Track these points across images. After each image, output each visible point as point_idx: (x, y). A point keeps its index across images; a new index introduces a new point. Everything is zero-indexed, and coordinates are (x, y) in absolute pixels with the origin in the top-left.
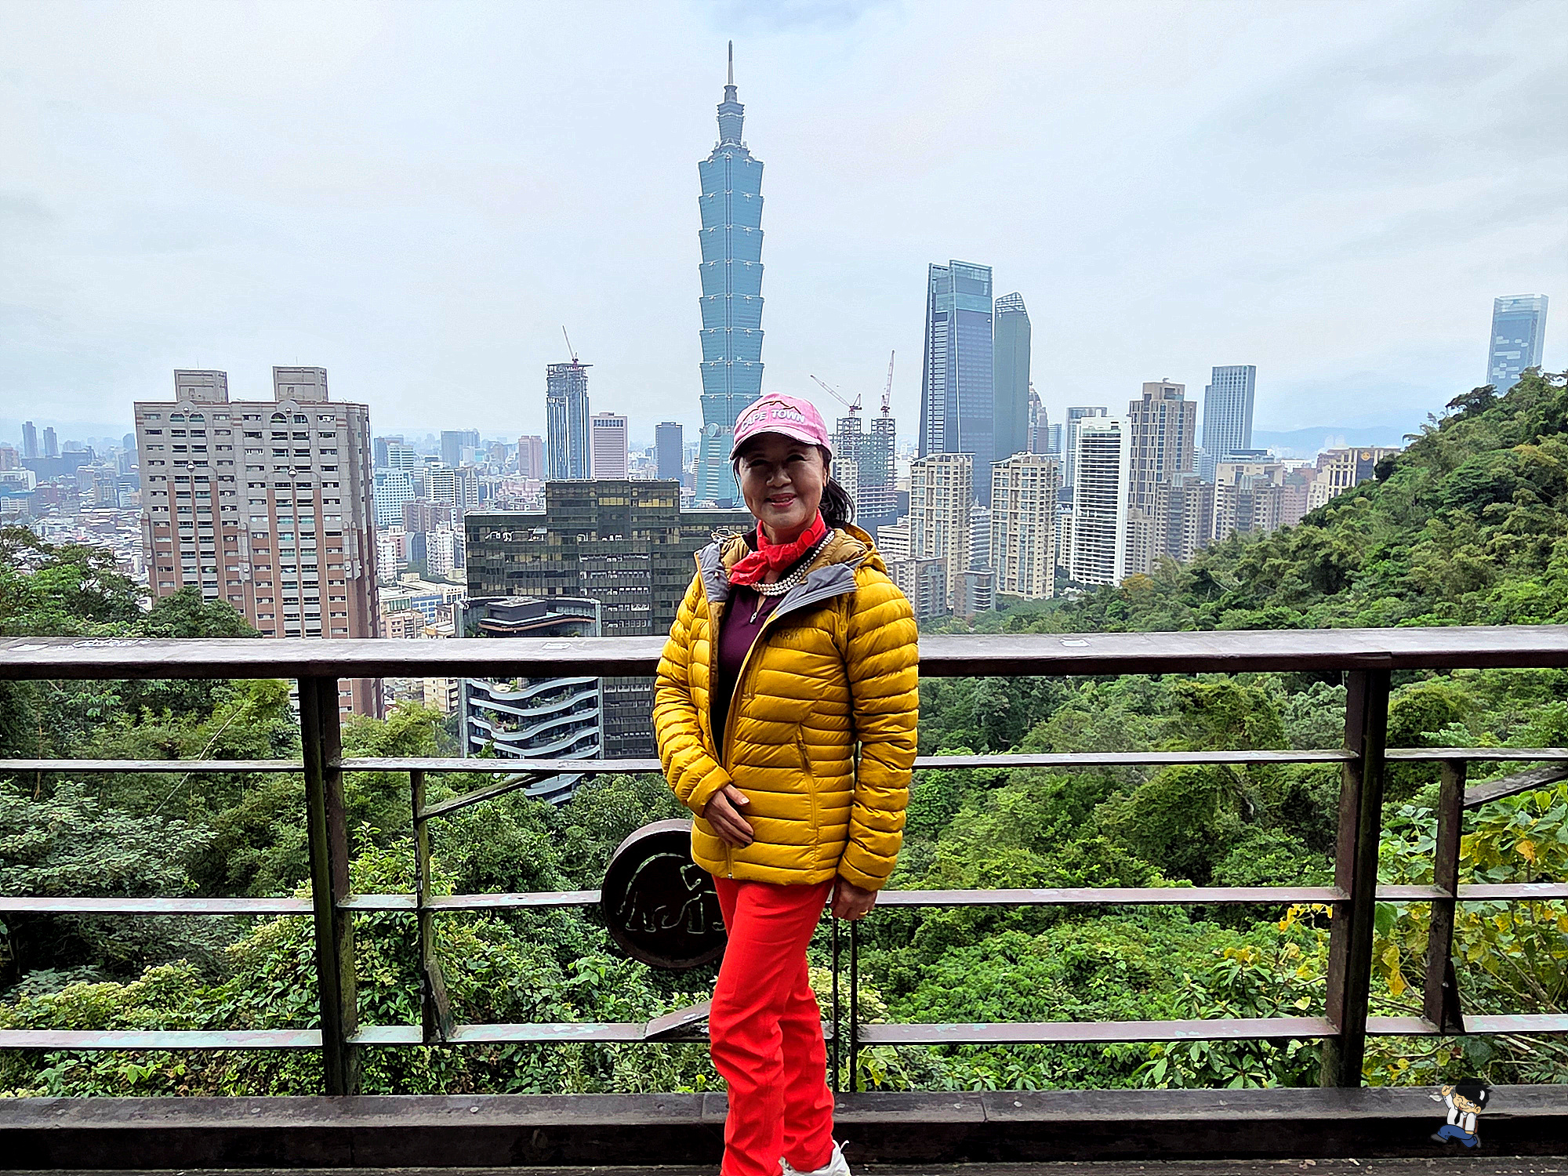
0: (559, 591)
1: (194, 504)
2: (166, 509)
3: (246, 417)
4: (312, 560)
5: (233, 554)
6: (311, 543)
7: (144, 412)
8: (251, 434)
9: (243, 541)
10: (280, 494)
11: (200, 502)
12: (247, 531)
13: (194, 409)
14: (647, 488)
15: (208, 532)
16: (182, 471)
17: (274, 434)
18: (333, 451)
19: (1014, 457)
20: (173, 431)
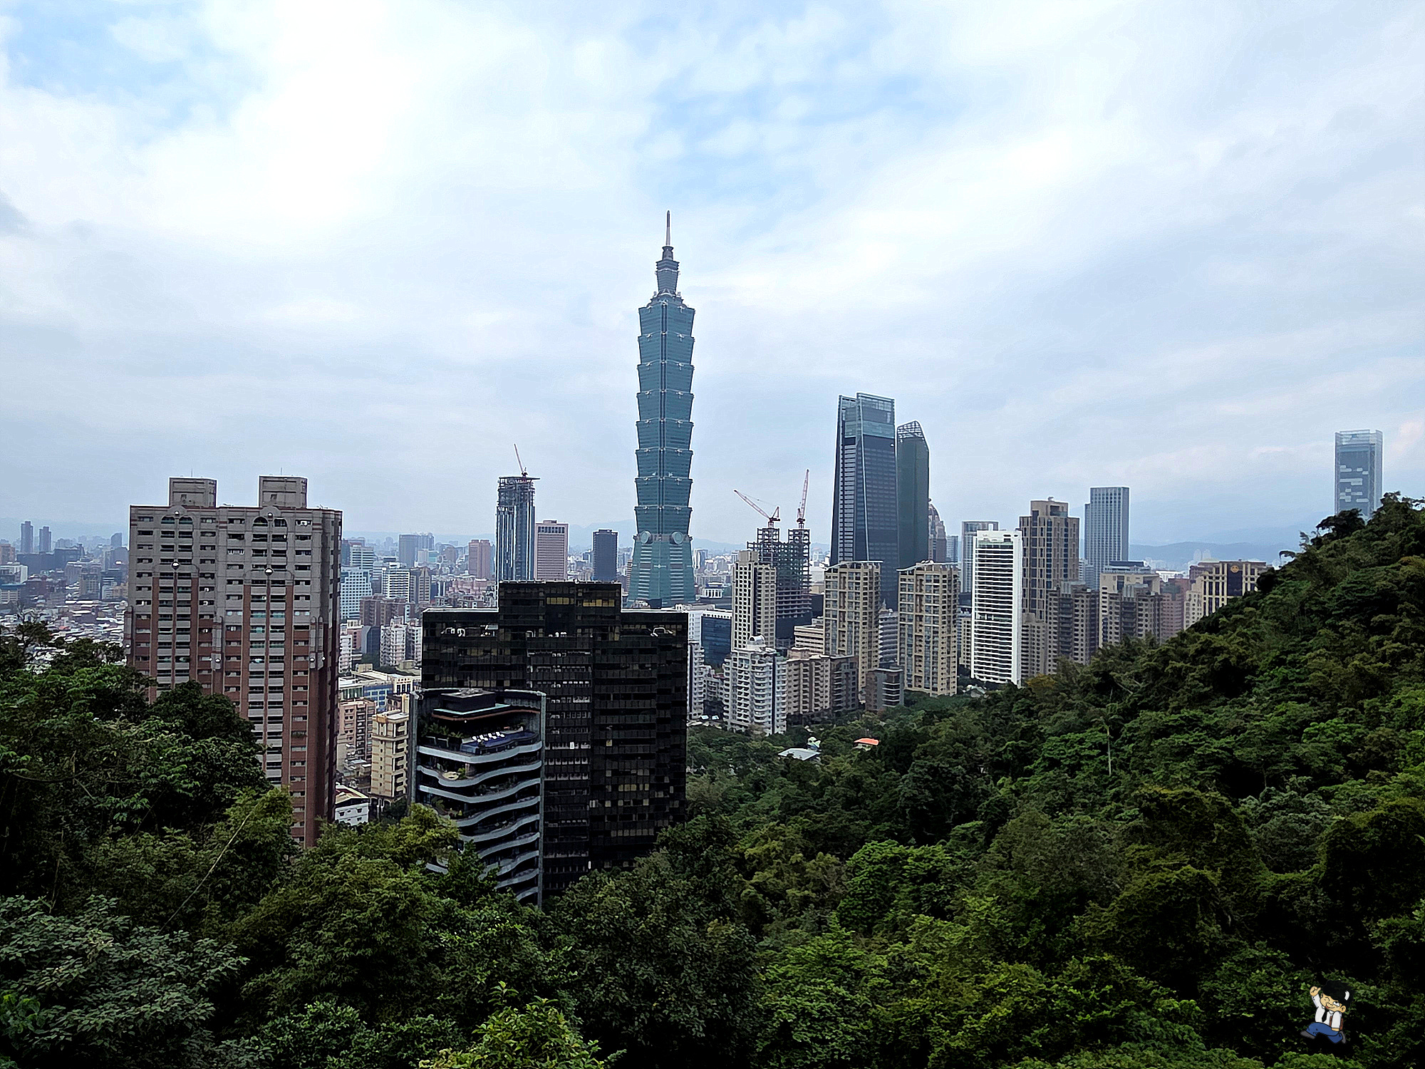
0: (507, 683)
1: (175, 597)
2: (149, 602)
3: (231, 521)
4: (280, 652)
5: (206, 645)
6: (280, 636)
7: (139, 515)
8: (234, 536)
9: (218, 634)
10: (256, 591)
11: (181, 597)
12: (222, 624)
13: (186, 514)
14: (590, 590)
15: (187, 624)
16: (167, 569)
17: (255, 536)
18: (308, 552)
19: (918, 565)
20: (163, 532)
